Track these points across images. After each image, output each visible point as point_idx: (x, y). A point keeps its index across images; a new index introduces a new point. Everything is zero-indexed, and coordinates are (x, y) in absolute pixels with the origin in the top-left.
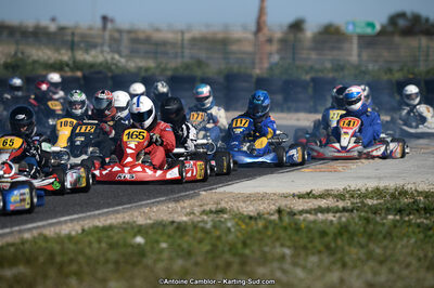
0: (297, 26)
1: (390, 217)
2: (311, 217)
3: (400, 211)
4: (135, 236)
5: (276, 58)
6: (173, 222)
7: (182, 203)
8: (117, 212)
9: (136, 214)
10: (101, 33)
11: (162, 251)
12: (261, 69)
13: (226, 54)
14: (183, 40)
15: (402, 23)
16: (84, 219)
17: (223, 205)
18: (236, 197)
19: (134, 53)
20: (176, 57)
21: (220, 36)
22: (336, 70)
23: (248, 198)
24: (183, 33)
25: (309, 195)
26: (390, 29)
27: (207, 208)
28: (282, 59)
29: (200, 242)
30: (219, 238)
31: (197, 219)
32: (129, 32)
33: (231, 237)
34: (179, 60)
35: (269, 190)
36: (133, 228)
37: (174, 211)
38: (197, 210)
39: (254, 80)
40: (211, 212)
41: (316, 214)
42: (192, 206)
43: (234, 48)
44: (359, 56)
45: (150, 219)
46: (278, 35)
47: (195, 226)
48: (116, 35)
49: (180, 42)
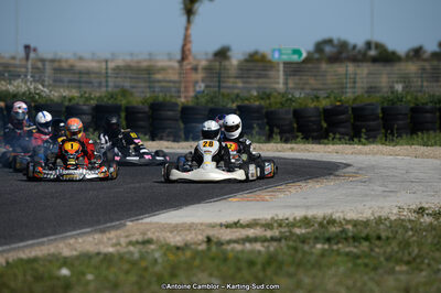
0: (222, 54)
1: (319, 246)
2: (238, 247)
3: (329, 240)
4: (60, 268)
5: (201, 86)
6: (98, 254)
7: (108, 235)
8: (42, 244)
9: (61, 245)
10: (24, 62)
11: (88, 282)
12: (186, 97)
13: (151, 83)
14: (107, 69)
15: (328, 49)
16: (9, 251)
17: (150, 235)
18: (163, 228)
19: (57, 82)
20: (100, 85)
21: (145, 64)
22: (262, 99)
23: (175, 228)
24: (107, 61)
25: (236, 225)
26: (317, 56)
27: (134, 239)
28: (207, 87)
29: (127, 272)
30: (146, 269)
31: (123, 250)
32: (53, 61)
33: (158, 268)
34: (104, 89)
35: (196, 220)
36: (58, 260)
37: (100, 242)
38: (123, 241)
39: (179, 109)
40: (137, 242)
41: (244, 244)
42: (118, 237)
43: (159, 76)
44: (286, 83)
45: (76, 250)
46: (204, 63)
47: (121, 257)
48: (40, 65)
49: (104, 71)
